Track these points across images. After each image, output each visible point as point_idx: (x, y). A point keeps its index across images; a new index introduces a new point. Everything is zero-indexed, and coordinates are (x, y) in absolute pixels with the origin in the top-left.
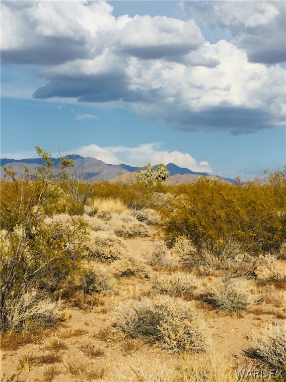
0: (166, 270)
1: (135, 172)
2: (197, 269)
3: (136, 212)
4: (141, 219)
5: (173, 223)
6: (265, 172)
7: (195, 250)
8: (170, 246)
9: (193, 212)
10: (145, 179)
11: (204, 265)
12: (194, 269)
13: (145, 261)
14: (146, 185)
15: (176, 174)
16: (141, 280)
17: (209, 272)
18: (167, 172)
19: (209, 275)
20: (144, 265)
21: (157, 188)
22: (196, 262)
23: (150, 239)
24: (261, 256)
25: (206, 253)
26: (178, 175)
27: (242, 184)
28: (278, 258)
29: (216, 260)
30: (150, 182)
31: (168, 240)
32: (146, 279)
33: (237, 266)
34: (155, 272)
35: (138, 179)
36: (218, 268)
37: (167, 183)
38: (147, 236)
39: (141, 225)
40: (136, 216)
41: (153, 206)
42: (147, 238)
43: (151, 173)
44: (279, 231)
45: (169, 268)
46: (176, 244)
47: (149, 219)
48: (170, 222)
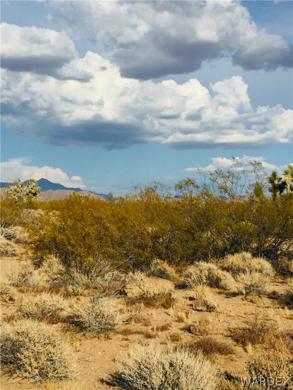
0: (33, 291)
1: (4, 188)
2: (66, 289)
3: (4, 230)
4: (9, 237)
5: (41, 241)
6: (136, 188)
7: (64, 269)
8: (38, 265)
9: (62, 230)
10: (15, 195)
11: (73, 284)
12: (62, 290)
13: (11, 282)
14: (16, 202)
15: (48, 189)
16: (5, 303)
17: (78, 292)
18: (38, 188)
19: (78, 295)
20: (7, 286)
21: (27, 205)
22: (65, 282)
23: (18, 258)
24: (131, 274)
25: (75, 272)
26: (50, 191)
27: (115, 200)
28: (149, 276)
29: (85, 279)
30: (20, 198)
31: (36, 259)
32: (11, 302)
33: (106, 284)
34: (21, 294)
35: (8, 195)
36: (88, 287)
37: (38, 199)
38: (14, 255)
39: (8, 244)
40: (4, 234)
41: (22, 224)
42: (15, 258)
43: (21, 189)
44: (149, 248)
45: (36, 289)
46: (44, 263)
47: (17, 238)
48: (38, 241)
